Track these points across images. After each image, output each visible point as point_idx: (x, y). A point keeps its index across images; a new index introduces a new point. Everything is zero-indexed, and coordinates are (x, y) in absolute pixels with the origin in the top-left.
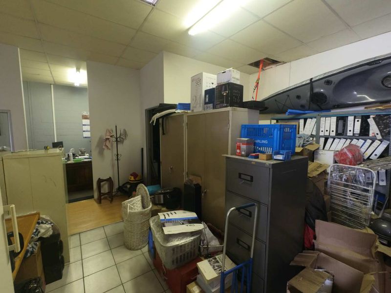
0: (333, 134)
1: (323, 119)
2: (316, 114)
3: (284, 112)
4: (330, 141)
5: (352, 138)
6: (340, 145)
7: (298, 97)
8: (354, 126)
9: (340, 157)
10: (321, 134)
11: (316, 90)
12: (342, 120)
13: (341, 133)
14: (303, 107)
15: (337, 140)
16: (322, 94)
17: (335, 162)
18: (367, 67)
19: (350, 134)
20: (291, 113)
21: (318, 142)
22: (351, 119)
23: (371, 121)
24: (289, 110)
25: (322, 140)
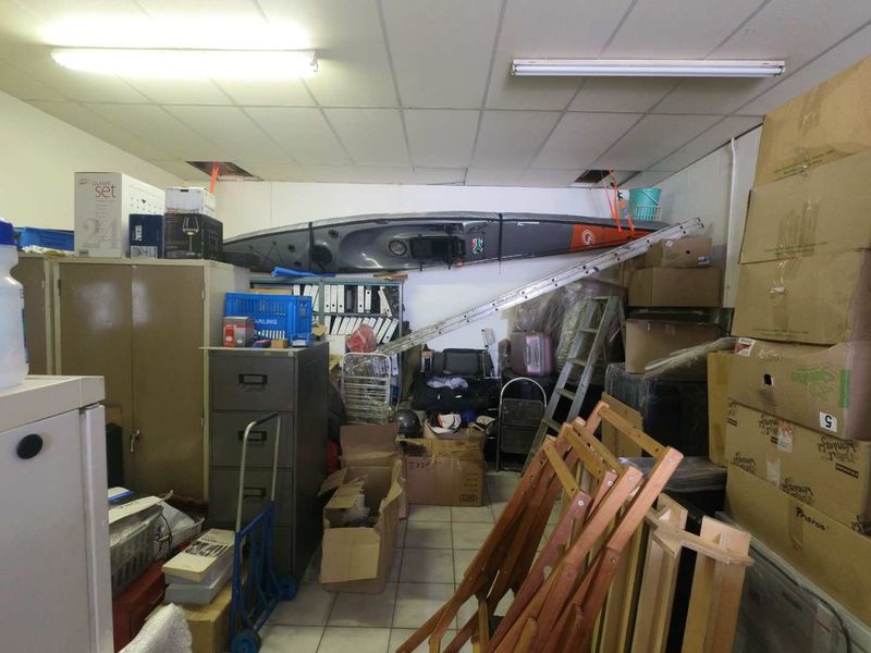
0: (342, 310)
1: (327, 287)
2: (318, 278)
3: (269, 272)
4: (338, 320)
5: (363, 316)
6: (350, 326)
7: (291, 248)
8: (364, 300)
9: (353, 343)
10: (327, 310)
11: (318, 242)
12: (351, 289)
13: (351, 309)
14: (297, 265)
15: (346, 320)
16: (324, 249)
17: (348, 351)
18: (375, 225)
19: (361, 310)
20: (279, 274)
21: (322, 322)
22: (361, 288)
23: (381, 294)
24: (277, 269)
25: (328, 320)
